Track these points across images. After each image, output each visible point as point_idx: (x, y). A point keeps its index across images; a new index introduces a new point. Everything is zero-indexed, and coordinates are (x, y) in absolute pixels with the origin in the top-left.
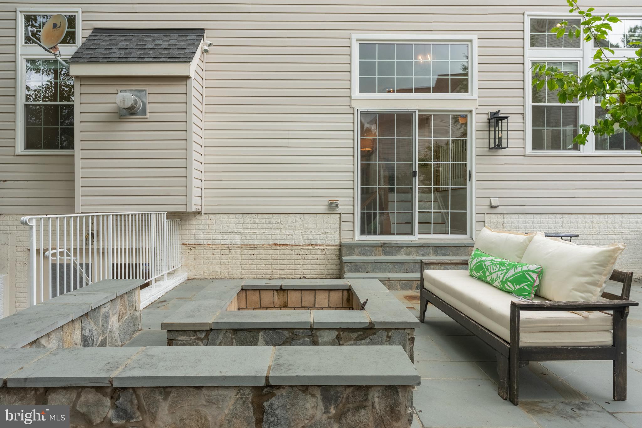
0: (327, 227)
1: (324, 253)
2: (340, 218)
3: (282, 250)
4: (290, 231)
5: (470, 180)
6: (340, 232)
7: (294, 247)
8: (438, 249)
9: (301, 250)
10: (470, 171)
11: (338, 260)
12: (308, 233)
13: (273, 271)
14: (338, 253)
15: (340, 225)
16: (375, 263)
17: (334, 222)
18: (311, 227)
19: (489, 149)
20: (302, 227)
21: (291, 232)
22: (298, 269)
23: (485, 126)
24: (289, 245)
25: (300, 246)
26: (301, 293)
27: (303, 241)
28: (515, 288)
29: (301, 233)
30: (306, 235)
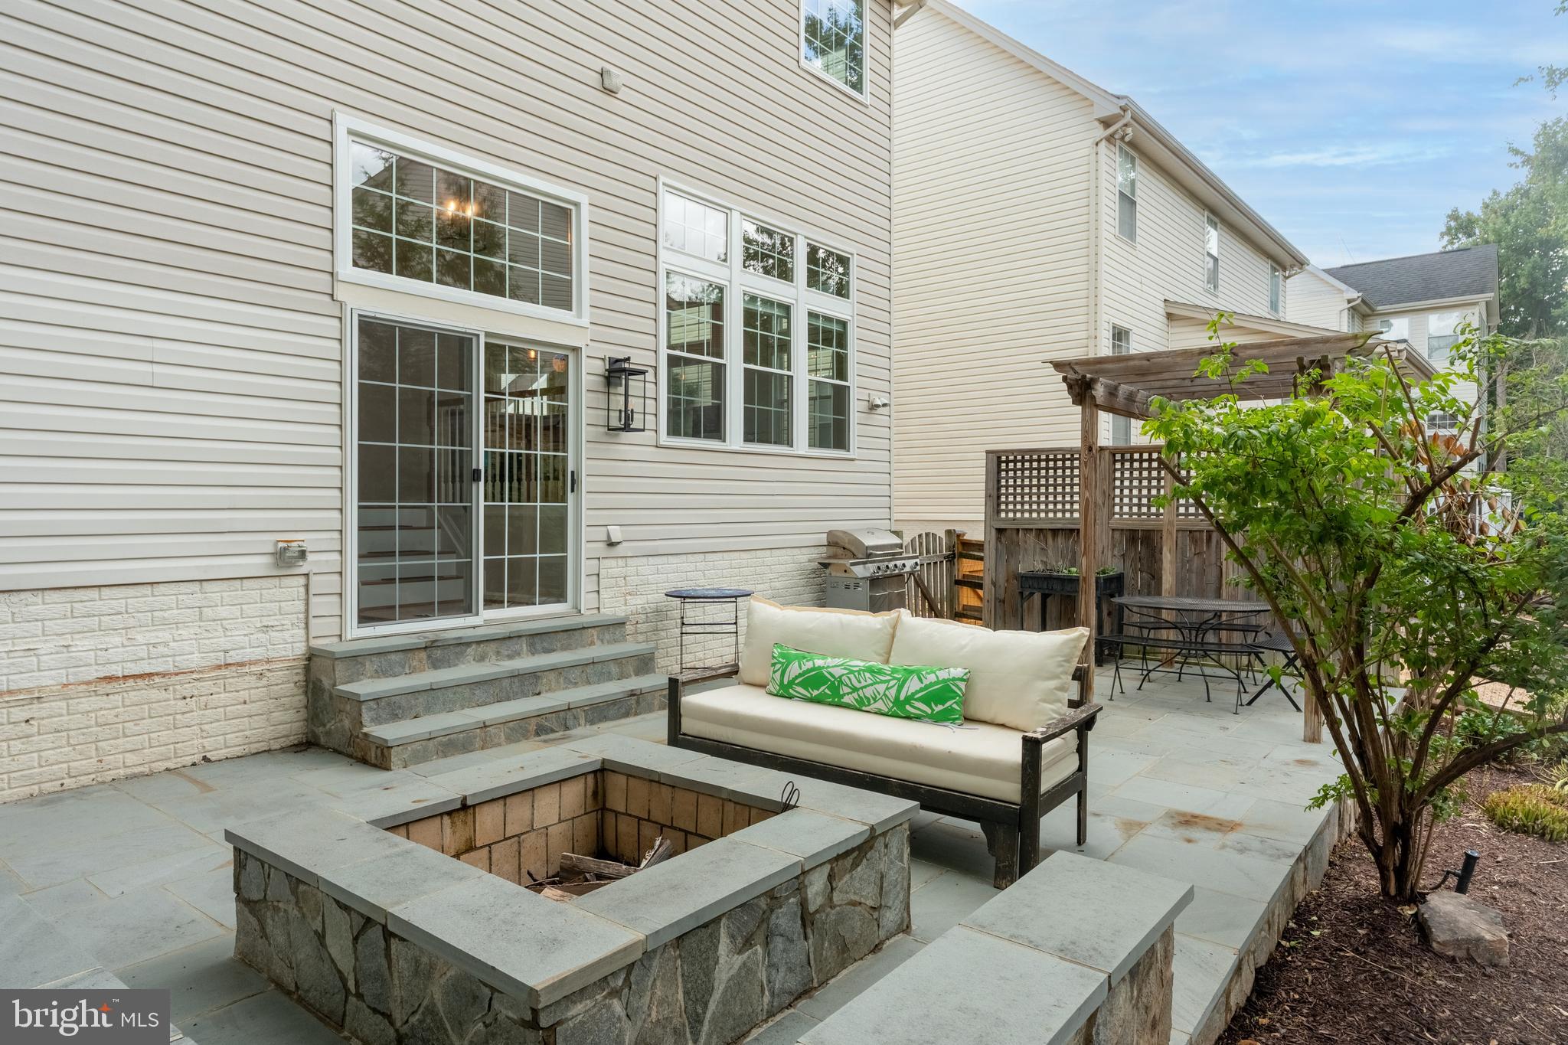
0: (271, 613)
1: (264, 682)
2: (307, 587)
3: (132, 694)
4: (160, 634)
5: (573, 491)
6: (307, 624)
7: (174, 679)
8: (537, 639)
9: (196, 683)
10: (573, 472)
11: (302, 697)
12: (217, 634)
13: (101, 761)
14: (301, 678)
15: (307, 604)
16: (432, 692)
17: (290, 598)
18: (224, 615)
19: (609, 430)
20: (197, 618)
21: (165, 636)
22: (186, 738)
23: (598, 383)
24: (157, 674)
25: (192, 672)
26: (505, 805)
27: (202, 658)
28: (933, 710)
29: (195, 637)
30: (211, 641)
